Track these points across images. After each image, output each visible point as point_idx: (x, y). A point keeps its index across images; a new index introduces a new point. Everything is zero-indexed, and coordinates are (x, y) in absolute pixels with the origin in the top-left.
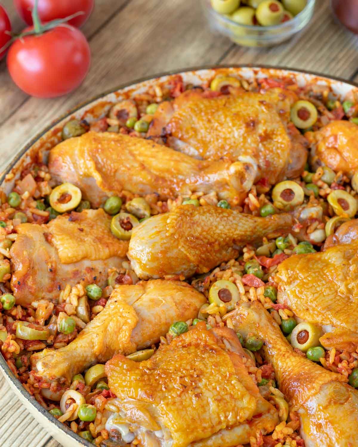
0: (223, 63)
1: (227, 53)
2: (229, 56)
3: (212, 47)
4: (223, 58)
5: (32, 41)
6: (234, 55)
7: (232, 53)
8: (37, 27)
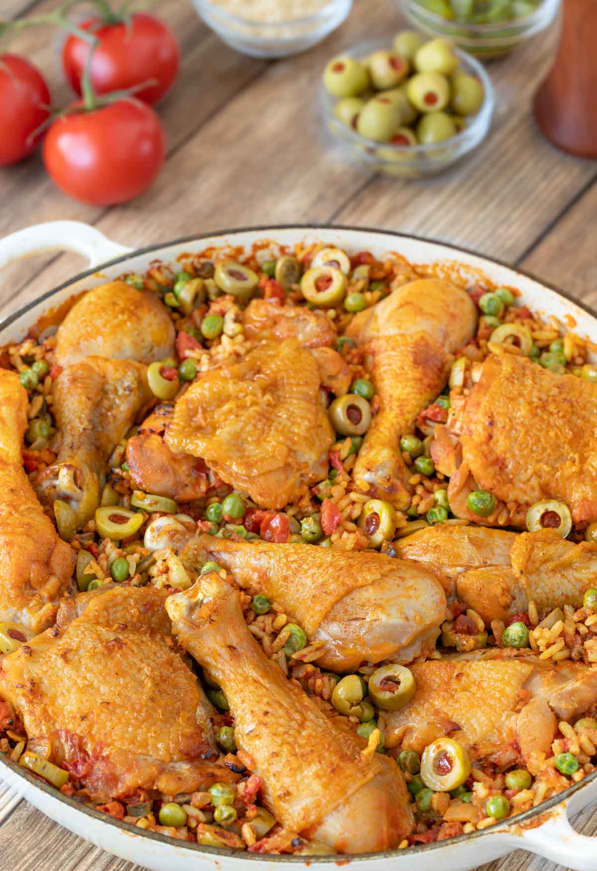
0: (336, 222)
1: (343, 207)
2: (345, 214)
3: (321, 198)
4: (336, 216)
5: (79, 121)
6: (354, 210)
7: (350, 206)
8: (89, 100)
